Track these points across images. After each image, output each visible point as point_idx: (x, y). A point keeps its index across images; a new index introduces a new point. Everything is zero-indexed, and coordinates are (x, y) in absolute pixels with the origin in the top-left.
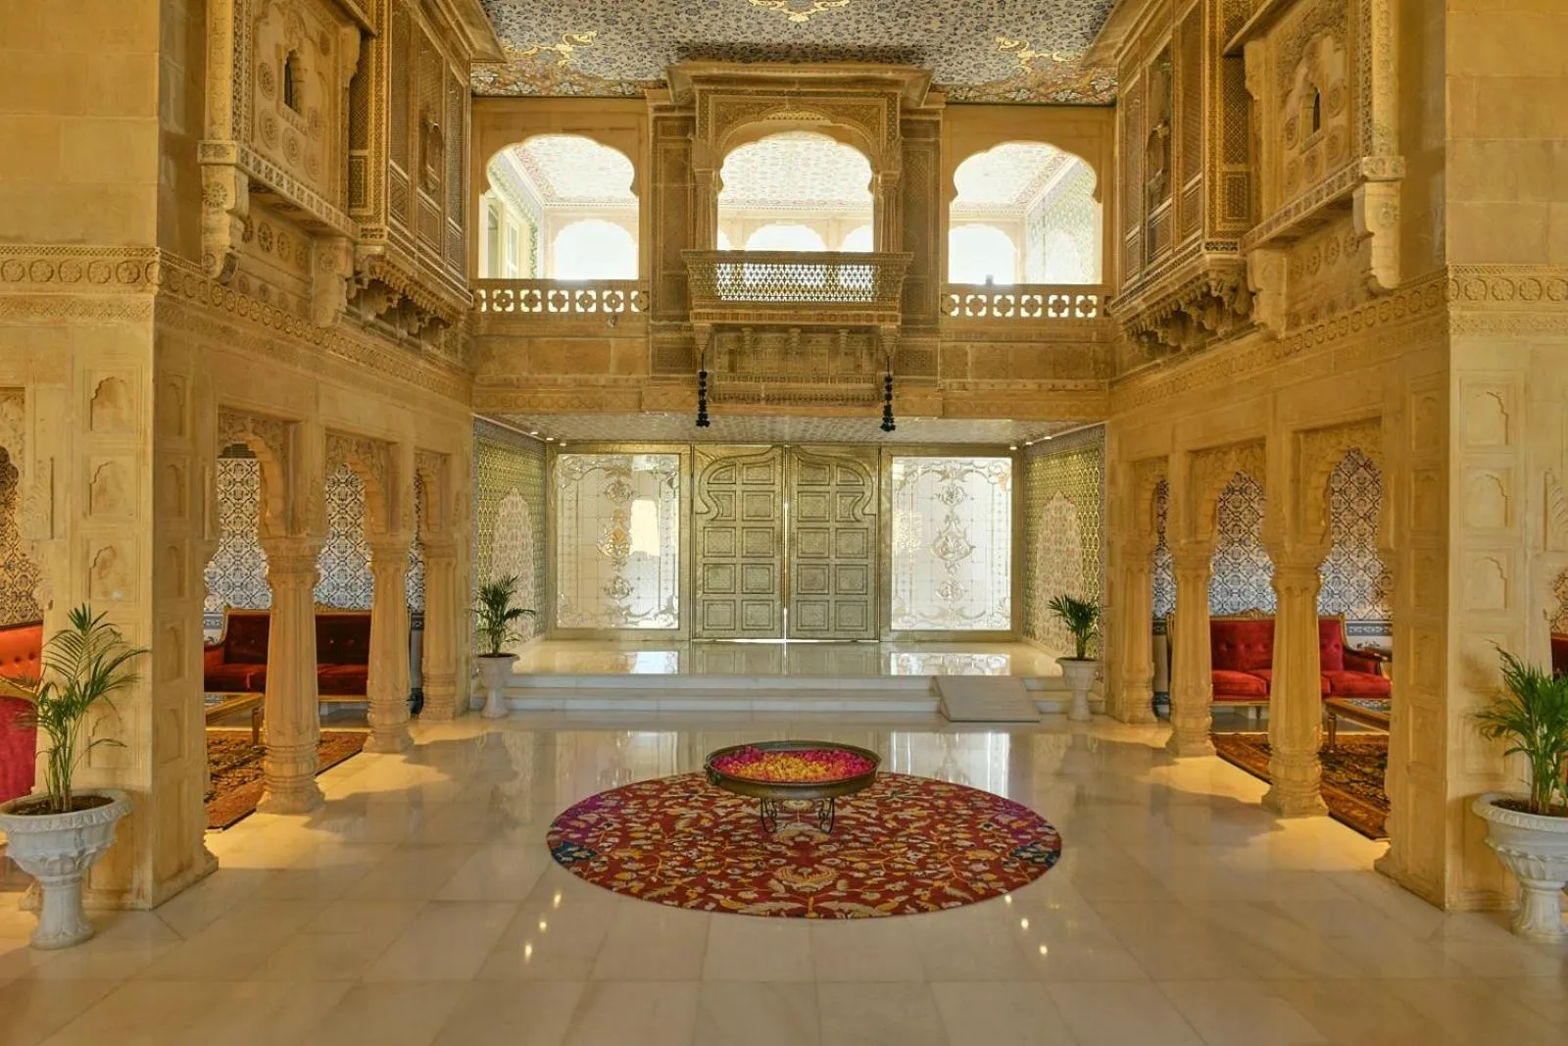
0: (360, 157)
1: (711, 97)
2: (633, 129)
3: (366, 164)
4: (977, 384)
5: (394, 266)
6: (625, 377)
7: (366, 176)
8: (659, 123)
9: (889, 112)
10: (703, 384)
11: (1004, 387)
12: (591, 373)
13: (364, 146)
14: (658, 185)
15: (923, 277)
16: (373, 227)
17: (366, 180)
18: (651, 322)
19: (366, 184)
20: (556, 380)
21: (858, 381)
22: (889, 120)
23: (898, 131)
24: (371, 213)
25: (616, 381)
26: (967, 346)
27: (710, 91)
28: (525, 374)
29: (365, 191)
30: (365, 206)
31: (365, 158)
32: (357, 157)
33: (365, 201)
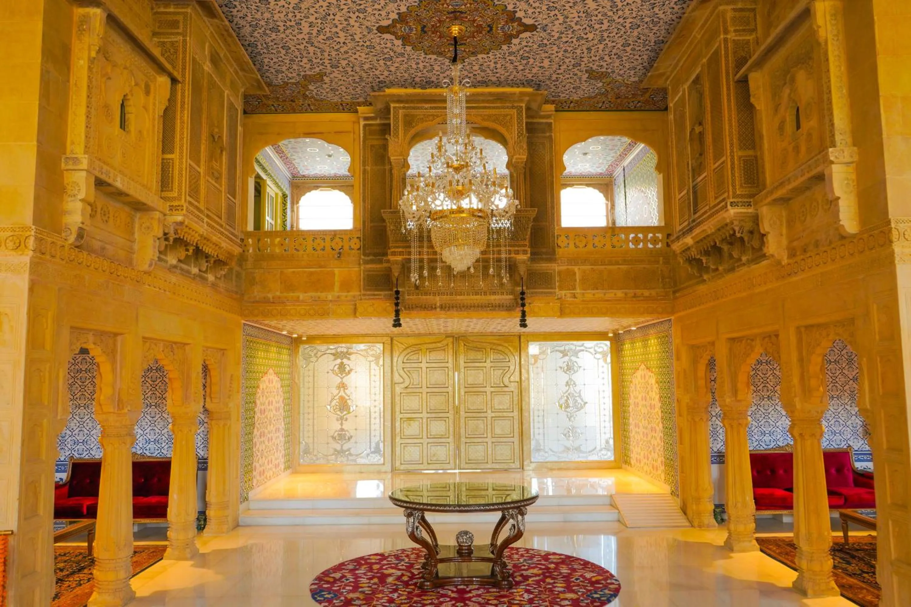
0: (169, 159)
1: (400, 111)
2: (350, 132)
3: (173, 163)
4: (583, 294)
5: (190, 228)
6: (346, 294)
7: (173, 171)
8: (367, 128)
9: (518, 118)
10: (397, 298)
11: (602, 295)
12: (321, 292)
13: (172, 152)
14: (367, 167)
15: (544, 223)
16: (177, 204)
17: (172, 174)
18: (362, 257)
19: (172, 176)
20: (298, 297)
21: (502, 294)
22: (519, 123)
23: (524, 130)
24: (176, 195)
25: (338, 297)
26: (576, 269)
27: (400, 108)
28: (278, 294)
29: (172, 182)
30: (172, 190)
31: (172, 159)
32: (167, 159)
33: (172, 187)
